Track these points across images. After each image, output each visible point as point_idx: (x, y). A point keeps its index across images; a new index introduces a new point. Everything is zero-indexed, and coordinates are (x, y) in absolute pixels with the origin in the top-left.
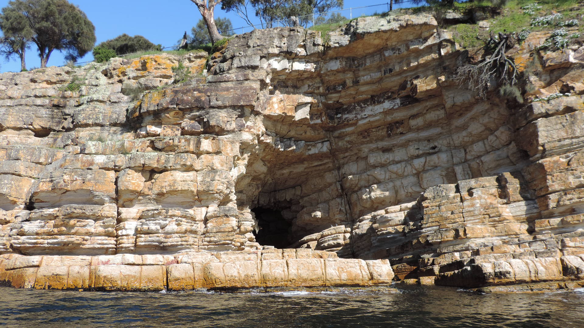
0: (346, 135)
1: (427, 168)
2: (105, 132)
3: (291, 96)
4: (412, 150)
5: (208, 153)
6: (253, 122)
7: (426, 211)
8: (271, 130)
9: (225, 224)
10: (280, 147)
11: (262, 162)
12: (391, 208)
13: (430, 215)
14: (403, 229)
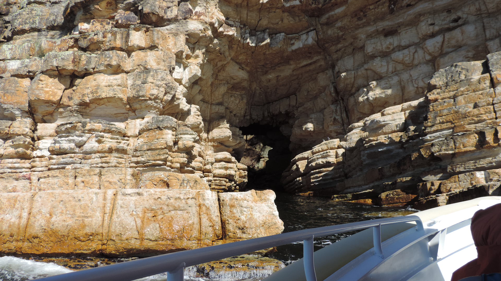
0: (337, 20)
1: (446, 50)
2: (41, 37)
4: (424, 28)
5: (141, 49)
6: (204, 7)
7: (433, 107)
8: (235, 18)
9: (157, 139)
10: (250, 42)
11: (236, 65)
12: (389, 110)
13: (439, 112)
14: (401, 137)
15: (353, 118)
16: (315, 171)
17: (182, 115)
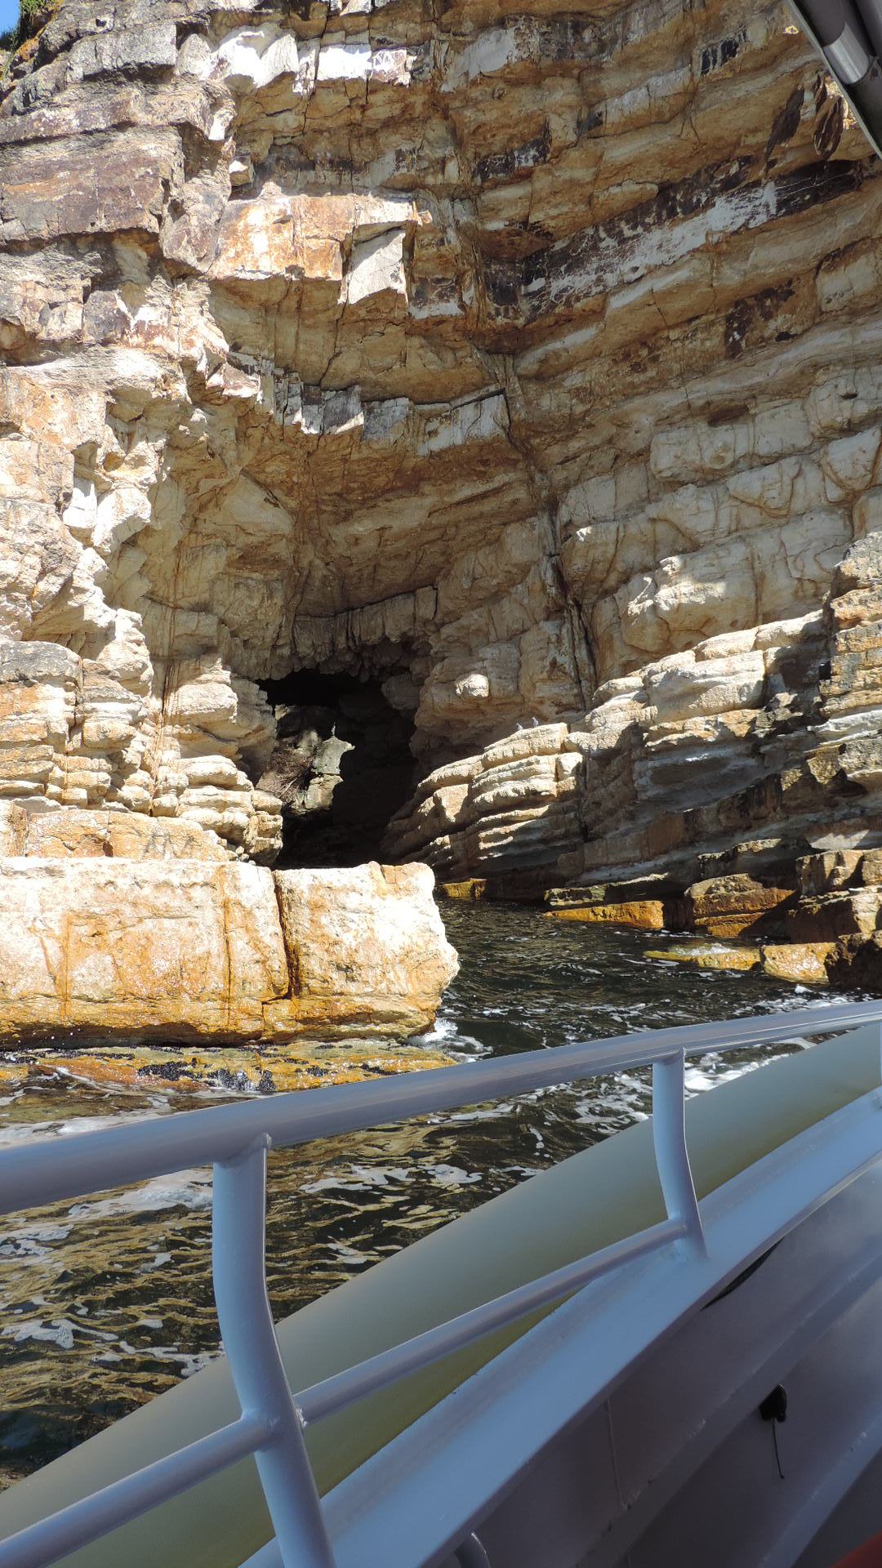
0: (568, 367)
3: (327, 199)
4: (827, 406)
6: (164, 309)
7: (846, 639)
8: (258, 347)
9: (18, 713)
10: (304, 421)
11: (256, 488)
12: (719, 643)
13: (863, 655)
14: (753, 722)
15: (609, 662)
16: (492, 817)
17: (91, 640)
